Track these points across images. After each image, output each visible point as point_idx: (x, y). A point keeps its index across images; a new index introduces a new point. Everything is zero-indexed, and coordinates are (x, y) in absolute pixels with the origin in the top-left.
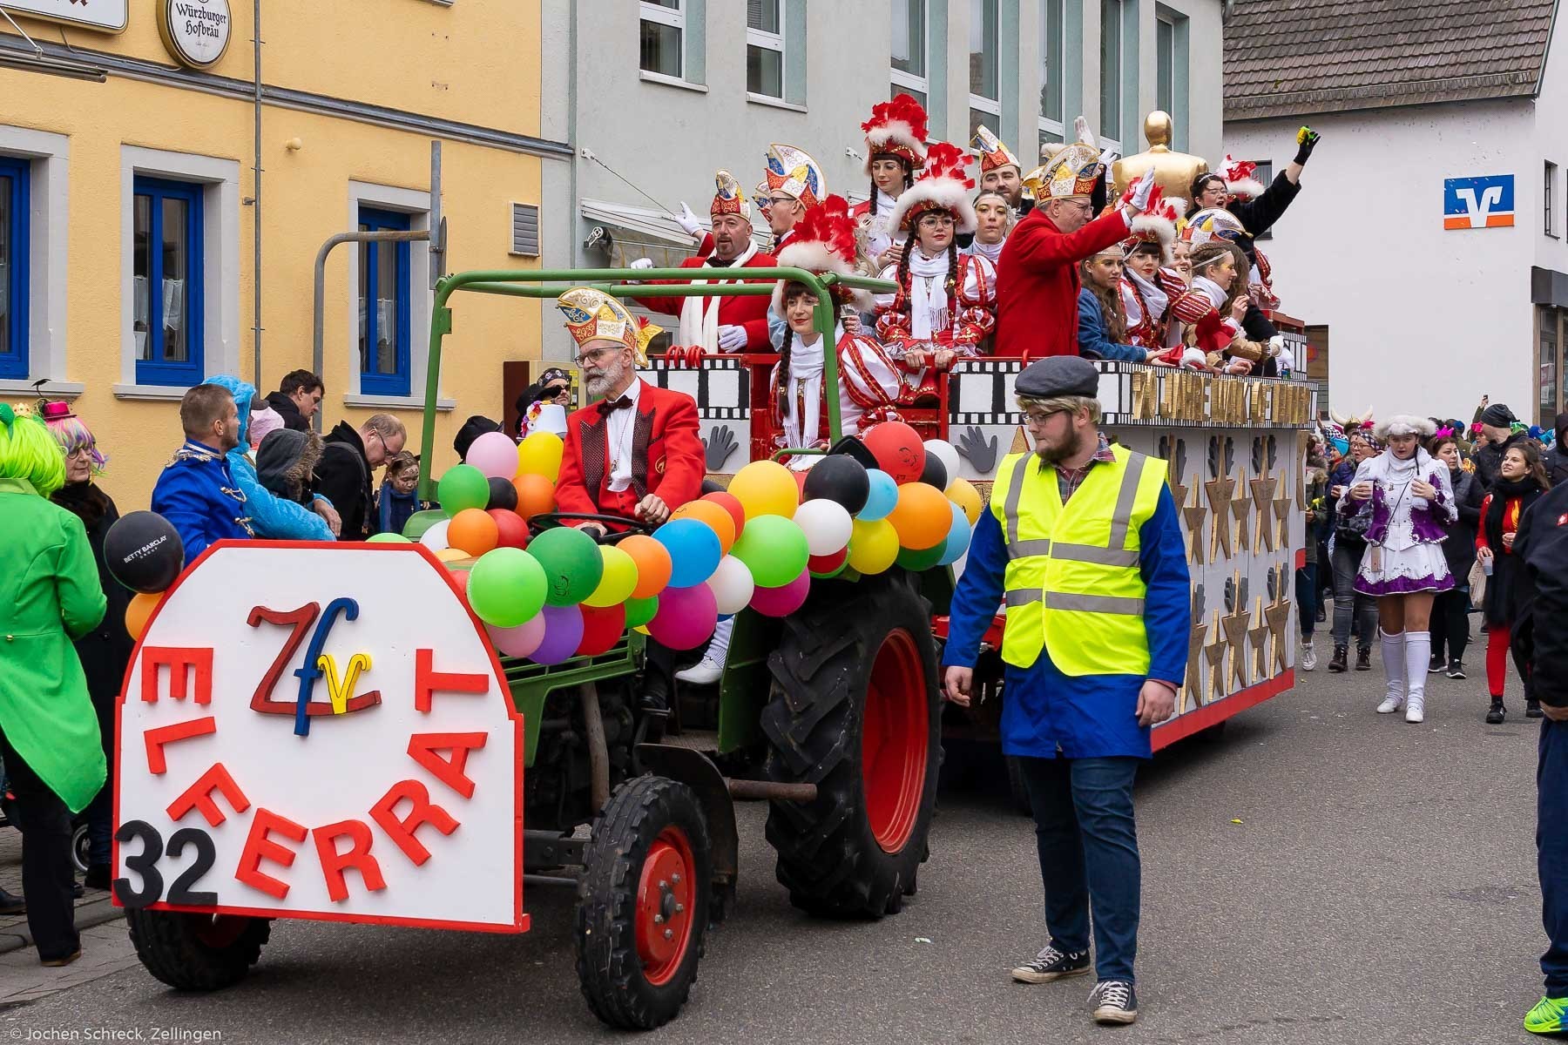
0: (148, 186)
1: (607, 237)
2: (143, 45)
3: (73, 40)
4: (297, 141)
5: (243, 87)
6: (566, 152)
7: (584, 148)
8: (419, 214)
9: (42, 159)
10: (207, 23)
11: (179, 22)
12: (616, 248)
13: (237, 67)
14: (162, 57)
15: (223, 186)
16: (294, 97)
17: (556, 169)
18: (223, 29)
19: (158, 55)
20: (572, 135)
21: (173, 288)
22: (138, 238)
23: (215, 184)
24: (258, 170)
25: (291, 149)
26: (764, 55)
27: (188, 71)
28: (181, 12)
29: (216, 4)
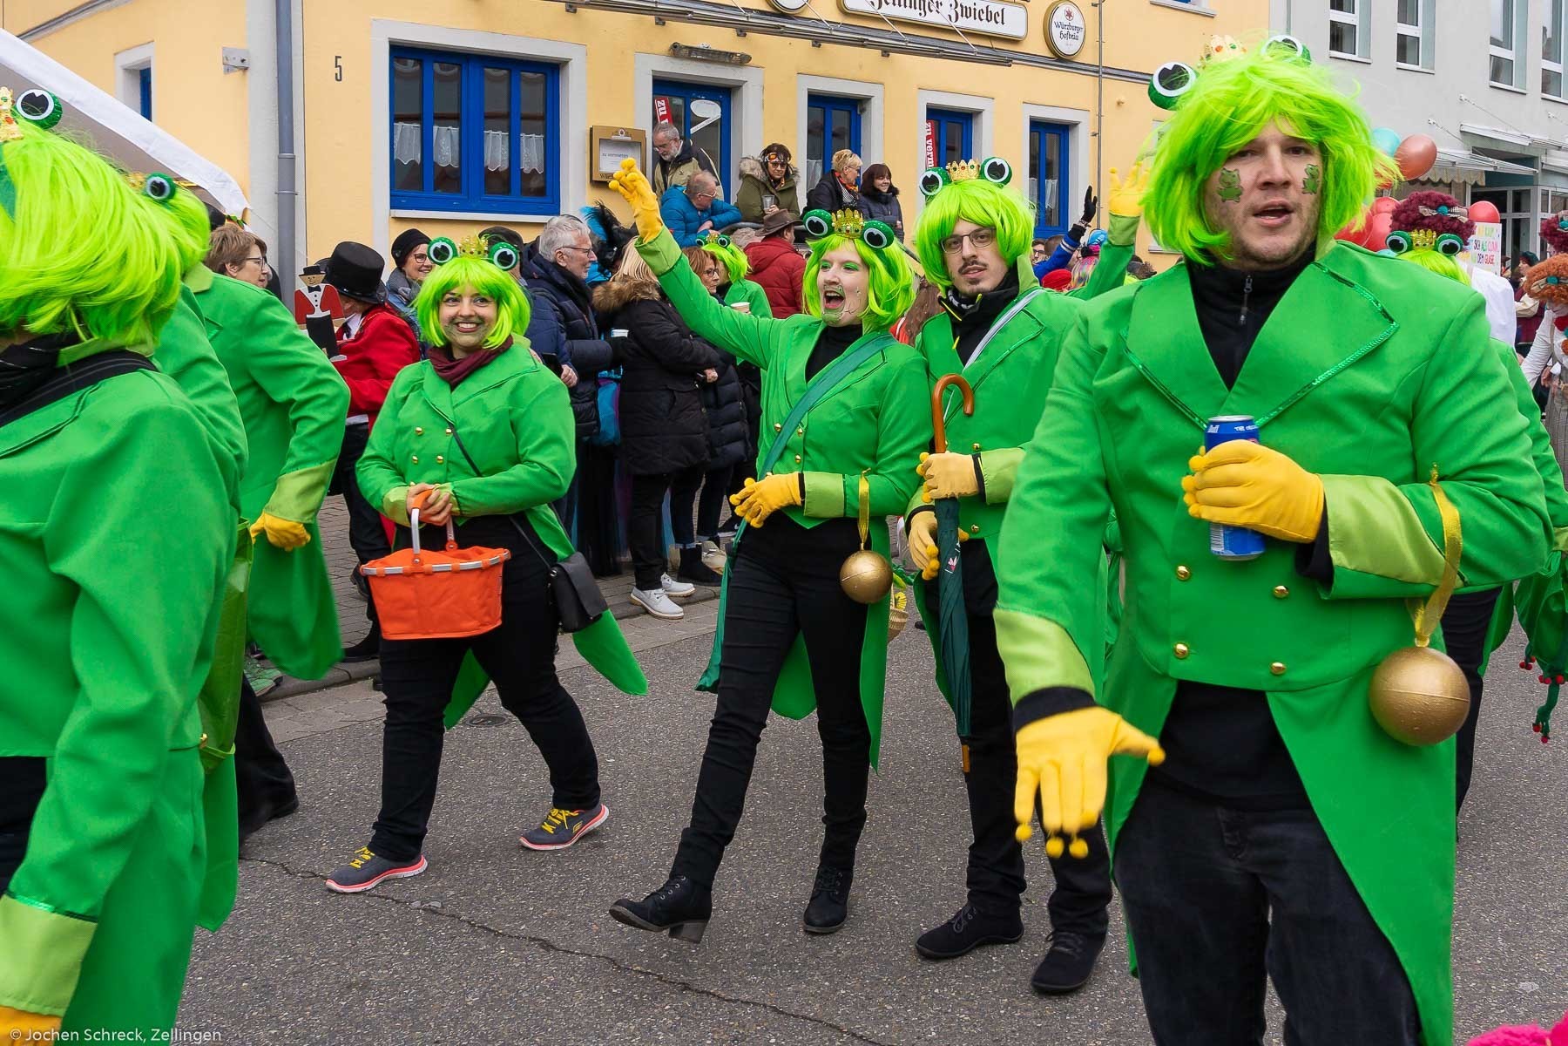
0: (1039, 127)
2: (1036, 46)
3: (996, 45)
4: (1123, 99)
5: (1091, 68)
9: (979, 113)
10: (1072, 32)
11: (1056, 32)
13: (1088, 57)
14: (1050, 55)
15: (1080, 125)
16: (1122, 73)
19: (1043, 50)
21: (1051, 185)
22: (1032, 157)
23: (1075, 124)
24: (1100, 116)
25: (1119, 103)
26: (1408, 39)
27: (1060, 60)
28: (1058, 26)
29: (1077, 21)
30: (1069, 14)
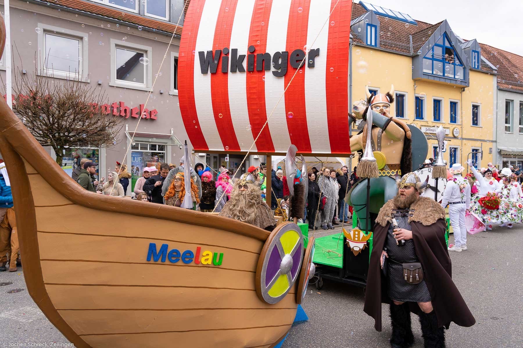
0: (451, 149)
1: (501, 151)
2: (451, 135)
4: (465, 143)
5: (460, 138)
6: (496, 142)
7: (498, 141)
8: (479, 149)
10: (457, 133)
11: (454, 133)
12: (502, 151)
13: (460, 136)
14: (453, 136)
15: (458, 148)
16: (466, 139)
17: (494, 144)
18: (459, 133)
20: (496, 140)
22: (450, 154)
24: (462, 146)
25: (465, 144)
27: (455, 137)
28: (455, 132)
29: (458, 131)
30: (457, 130)
